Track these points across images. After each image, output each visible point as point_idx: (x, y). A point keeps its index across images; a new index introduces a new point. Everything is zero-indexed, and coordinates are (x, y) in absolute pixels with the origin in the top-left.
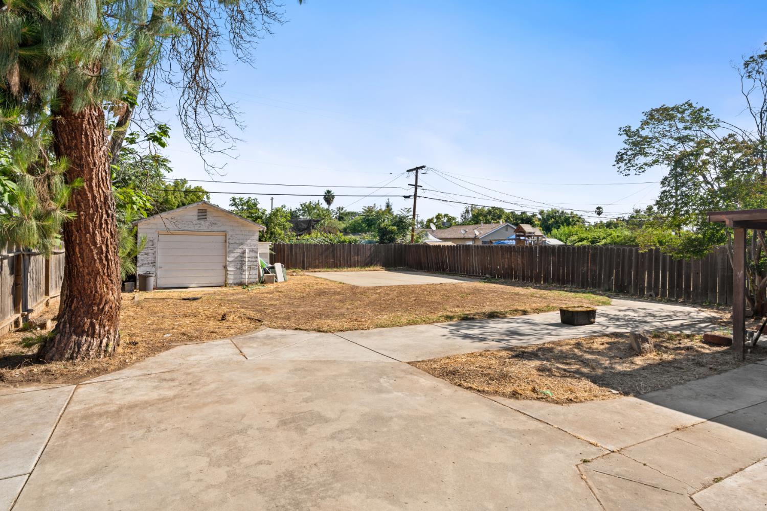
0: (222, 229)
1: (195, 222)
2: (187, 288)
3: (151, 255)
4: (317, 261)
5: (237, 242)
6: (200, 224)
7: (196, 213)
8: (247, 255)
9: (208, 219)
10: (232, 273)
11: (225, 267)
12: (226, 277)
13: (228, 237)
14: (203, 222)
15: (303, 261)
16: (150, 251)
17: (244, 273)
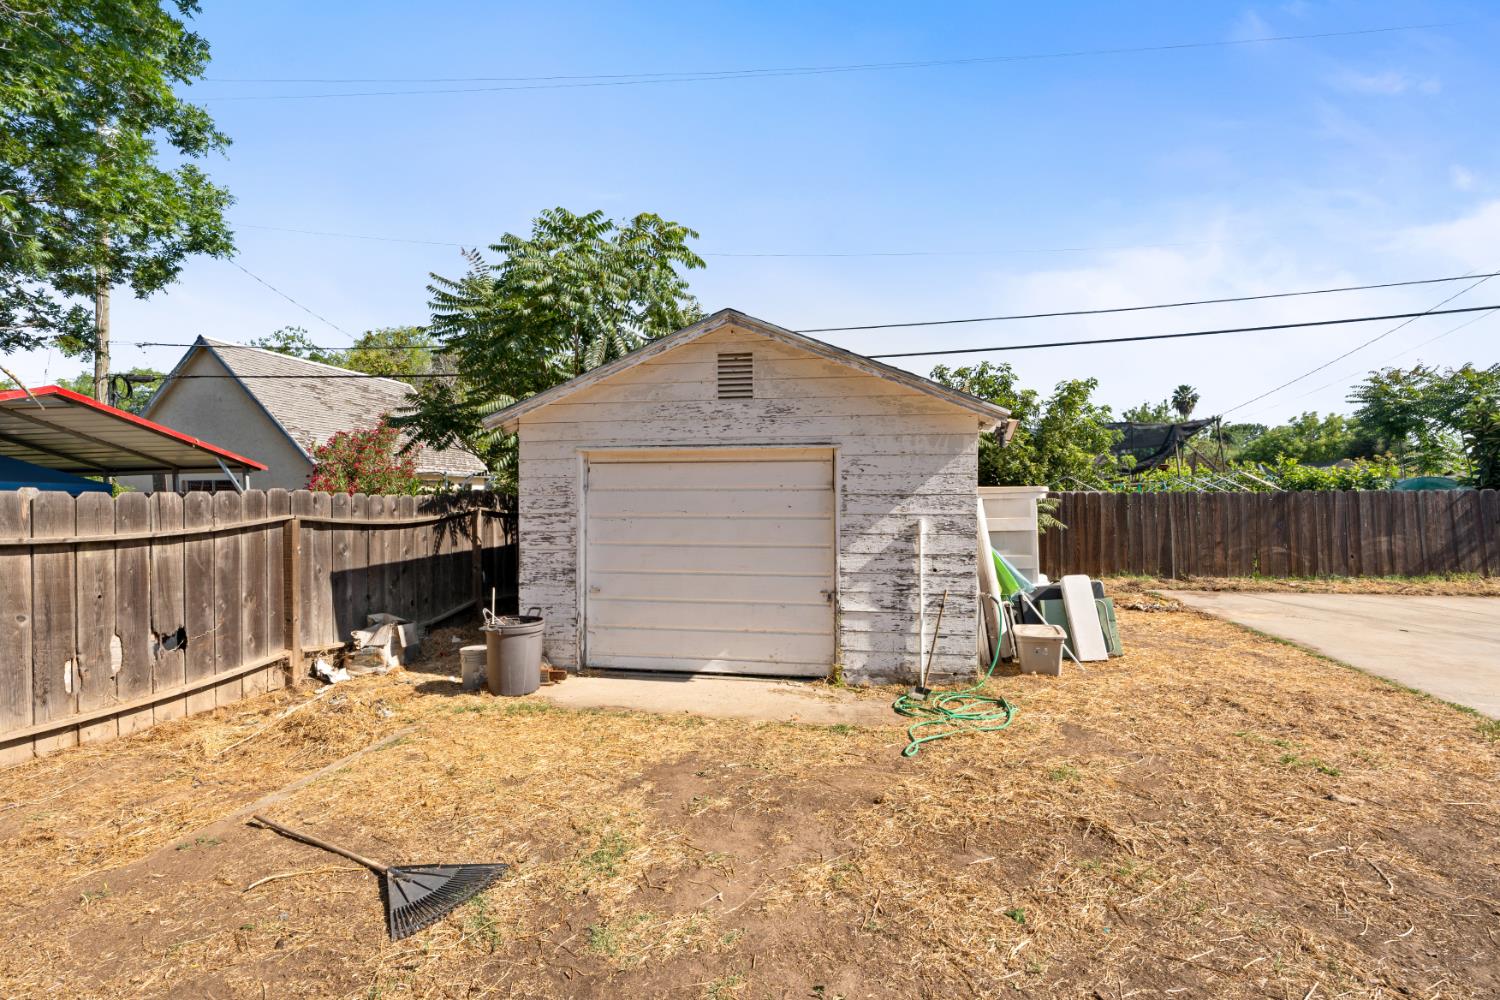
0: (814, 431)
1: (708, 409)
2: (684, 675)
3: (561, 541)
4: (1219, 552)
5: (882, 486)
6: (729, 416)
7: (709, 370)
8: (923, 546)
9: (756, 393)
10: (862, 625)
11: (831, 596)
12: (836, 643)
13: (840, 465)
14: (737, 407)
15: (1166, 551)
16: (559, 527)
17: (914, 629)
